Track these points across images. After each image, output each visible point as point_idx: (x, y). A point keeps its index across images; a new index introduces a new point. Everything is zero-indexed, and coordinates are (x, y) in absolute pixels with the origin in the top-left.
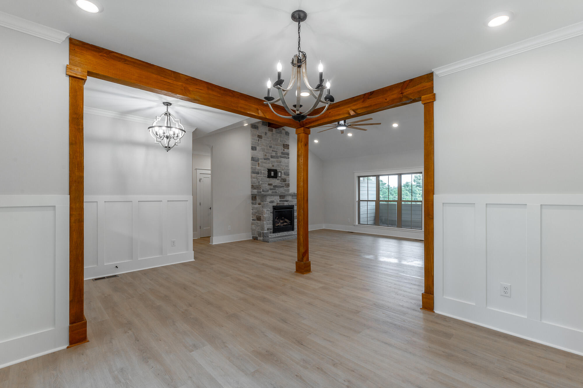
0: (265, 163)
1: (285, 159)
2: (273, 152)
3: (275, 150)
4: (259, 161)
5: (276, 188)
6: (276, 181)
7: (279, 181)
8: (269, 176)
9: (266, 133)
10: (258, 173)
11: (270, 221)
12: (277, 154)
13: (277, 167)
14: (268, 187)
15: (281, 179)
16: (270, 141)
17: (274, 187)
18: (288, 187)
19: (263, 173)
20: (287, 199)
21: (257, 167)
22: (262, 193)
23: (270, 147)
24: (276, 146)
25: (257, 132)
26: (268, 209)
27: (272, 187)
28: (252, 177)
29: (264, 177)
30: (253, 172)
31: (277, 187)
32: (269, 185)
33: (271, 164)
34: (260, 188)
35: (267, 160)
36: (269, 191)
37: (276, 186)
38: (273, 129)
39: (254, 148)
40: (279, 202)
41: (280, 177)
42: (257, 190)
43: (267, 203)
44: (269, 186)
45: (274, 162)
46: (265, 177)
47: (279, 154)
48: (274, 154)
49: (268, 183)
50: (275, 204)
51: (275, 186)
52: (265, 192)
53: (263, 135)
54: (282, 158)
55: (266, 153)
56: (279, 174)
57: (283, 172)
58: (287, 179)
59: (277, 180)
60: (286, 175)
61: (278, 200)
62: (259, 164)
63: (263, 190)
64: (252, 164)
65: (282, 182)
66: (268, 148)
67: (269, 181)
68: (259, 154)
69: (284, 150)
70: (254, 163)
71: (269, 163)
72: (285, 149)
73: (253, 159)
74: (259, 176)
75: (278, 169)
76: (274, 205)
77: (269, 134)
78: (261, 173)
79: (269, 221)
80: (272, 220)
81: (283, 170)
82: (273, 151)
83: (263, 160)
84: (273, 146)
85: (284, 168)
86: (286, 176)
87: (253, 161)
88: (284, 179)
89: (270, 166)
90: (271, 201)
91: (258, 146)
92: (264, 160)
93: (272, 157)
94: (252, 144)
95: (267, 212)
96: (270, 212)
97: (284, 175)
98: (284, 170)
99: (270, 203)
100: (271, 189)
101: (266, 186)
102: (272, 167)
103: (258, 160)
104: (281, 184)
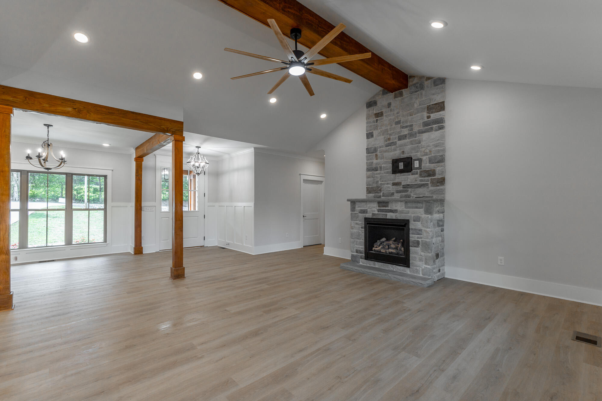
0: (386, 151)
1: (433, 132)
2: (403, 130)
3: (409, 124)
4: (378, 152)
5: (410, 190)
6: (409, 176)
7: (417, 176)
8: (395, 170)
9: (389, 105)
10: (376, 169)
11: (362, 240)
12: (412, 130)
13: (412, 153)
14: (392, 189)
15: (421, 172)
16: (398, 113)
17: (403, 188)
18: (439, 184)
19: (384, 167)
20: (394, 208)
21: (375, 161)
22: (382, 198)
23: (398, 123)
24: (410, 118)
25: (375, 110)
26: (357, 222)
27: (400, 188)
28: (368, 177)
29: (385, 173)
30: (368, 170)
31: (411, 188)
32: (394, 184)
33: (400, 150)
34: (379, 192)
35: (391, 146)
36: (395, 194)
37: (408, 185)
38: (403, 90)
39: (370, 135)
40: (377, 212)
41: (417, 168)
42: (373, 195)
43: (355, 212)
44: (394, 187)
45: (405, 145)
46: (388, 173)
47: (416, 129)
48: (405, 132)
49: (392, 182)
50: (369, 215)
51: (404, 186)
52: (385, 196)
53: (384, 110)
54: (423, 133)
55: (390, 135)
56: (416, 164)
57: (424, 158)
58: (438, 170)
59: (412, 175)
60: (433, 163)
61: (373, 209)
62: (376, 155)
63: (383, 193)
64: (368, 158)
65: (425, 177)
66: (394, 126)
67: (395, 179)
68: (379, 141)
69: (429, 117)
70: (370, 155)
71: (395, 150)
72: (432, 113)
73: (368, 151)
74: (377, 174)
75: (413, 155)
76: (366, 217)
77: (396, 103)
78: (381, 168)
79: (358, 239)
80: (363, 238)
81: (426, 154)
82: (403, 127)
83: (384, 149)
84: (402, 119)
85: (428, 151)
86: (432, 165)
87: (369, 153)
88: (427, 171)
89: (396, 154)
90: (361, 210)
91: (374, 130)
92: (386, 146)
93: (400, 138)
94: (367, 131)
95: (357, 226)
96: (361, 226)
97: (428, 164)
98: (430, 155)
99: (360, 213)
100: (398, 192)
101: (388, 187)
102: (402, 155)
103: (375, 150)
104: (421, 181)
